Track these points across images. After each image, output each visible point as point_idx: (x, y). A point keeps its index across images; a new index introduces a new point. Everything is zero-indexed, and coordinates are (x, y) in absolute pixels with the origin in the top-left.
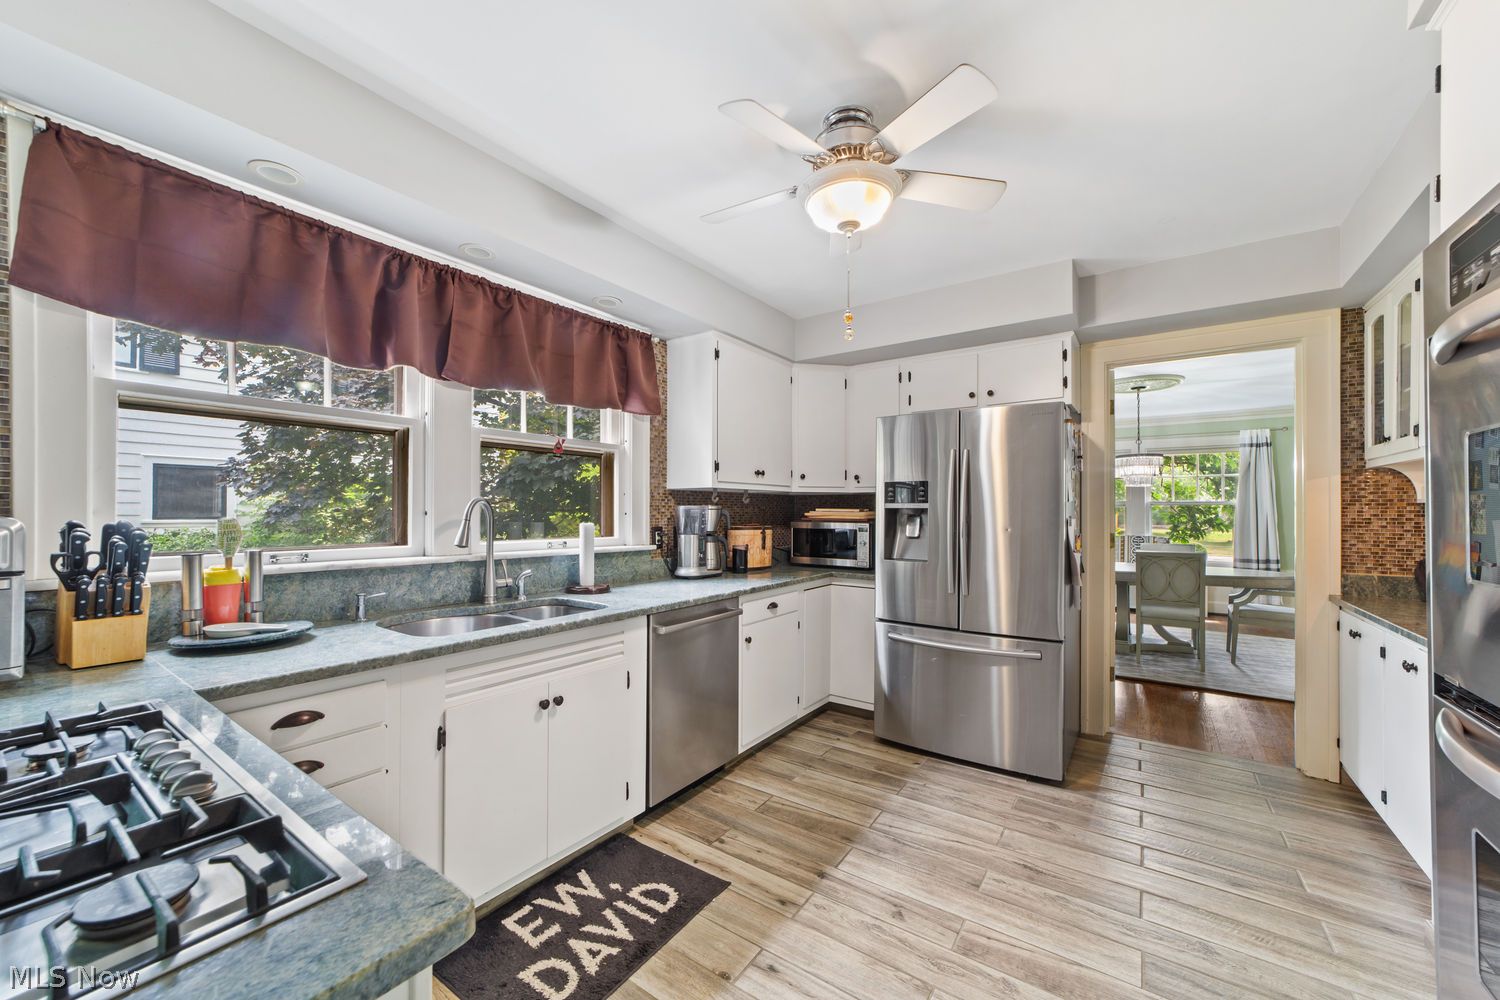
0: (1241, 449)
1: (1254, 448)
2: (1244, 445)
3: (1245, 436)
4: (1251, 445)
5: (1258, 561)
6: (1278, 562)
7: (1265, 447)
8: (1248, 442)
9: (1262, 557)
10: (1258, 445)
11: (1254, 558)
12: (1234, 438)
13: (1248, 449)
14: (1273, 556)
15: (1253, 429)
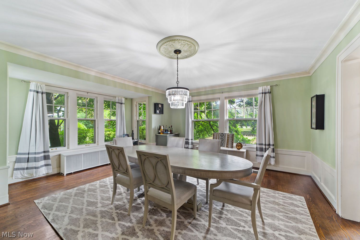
0: (259, 95)
1: (264, 94)
2: (260, 93)
3: (260, 90)
4: (263, 93)
5: (265, 145)
6: (273, 145)
7: (268, 94)
8: (261, 92)
9: (267, 143)
10: (265, 93)
11: (264, 143)
12: (257, 90)
13: (261, 95)
14: (271, 143)
15: (263, 86)
